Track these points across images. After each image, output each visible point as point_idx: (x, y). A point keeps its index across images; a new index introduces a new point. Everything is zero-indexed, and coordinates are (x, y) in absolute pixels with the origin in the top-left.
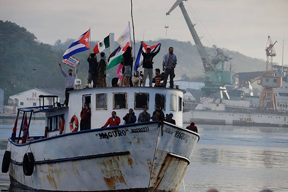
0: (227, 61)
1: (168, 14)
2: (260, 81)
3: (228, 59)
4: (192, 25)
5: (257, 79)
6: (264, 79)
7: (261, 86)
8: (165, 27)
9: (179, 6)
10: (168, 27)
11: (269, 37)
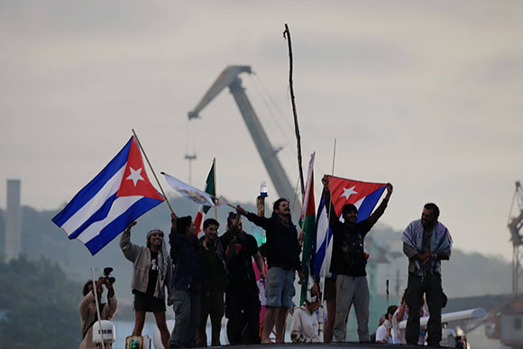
0: (386, 261)
1: (193, 115)
2: (493, 326)
3: (388, 257)
4: (271, 148)
5: (485, 321)
6: (508, 321)
7: (498, 342)
8: (187, 157)
9: (227, 90)
10: (195, 157)
11: (518, 184)
